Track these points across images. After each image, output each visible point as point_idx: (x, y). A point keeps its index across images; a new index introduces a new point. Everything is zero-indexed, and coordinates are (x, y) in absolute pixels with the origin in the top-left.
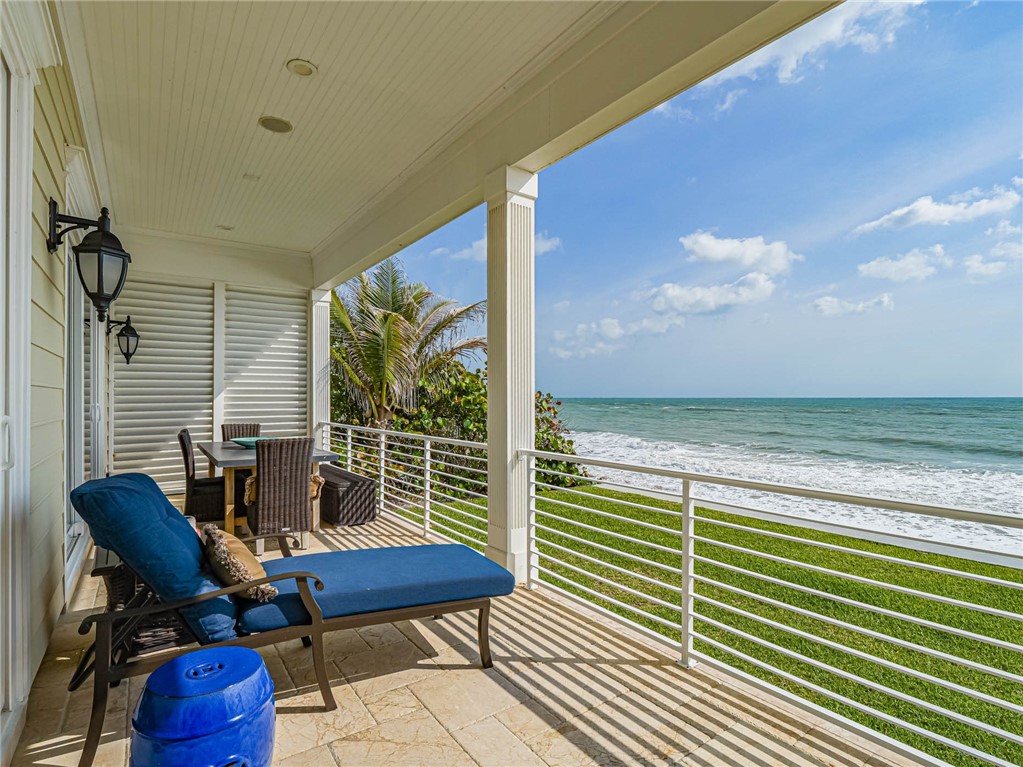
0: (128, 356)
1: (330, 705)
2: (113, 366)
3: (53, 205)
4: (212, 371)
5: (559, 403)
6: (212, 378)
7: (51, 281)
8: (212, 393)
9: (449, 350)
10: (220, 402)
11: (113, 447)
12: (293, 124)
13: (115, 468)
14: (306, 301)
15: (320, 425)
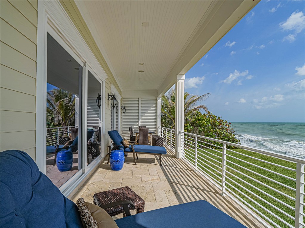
0: (124, 113)
1: (136, 164)
2: (122, 115)
3: (108, 94)
4: (138, 115)
5: (230, 123)
6: (138, 117)
7: (108, 104)
8: (138, 120)
9: (194, 109)
10: (140, 122)
11: (122, 130)
12: (144, 71)
13: (123, 134)
14: (156, 100)
15: (159, 127)
